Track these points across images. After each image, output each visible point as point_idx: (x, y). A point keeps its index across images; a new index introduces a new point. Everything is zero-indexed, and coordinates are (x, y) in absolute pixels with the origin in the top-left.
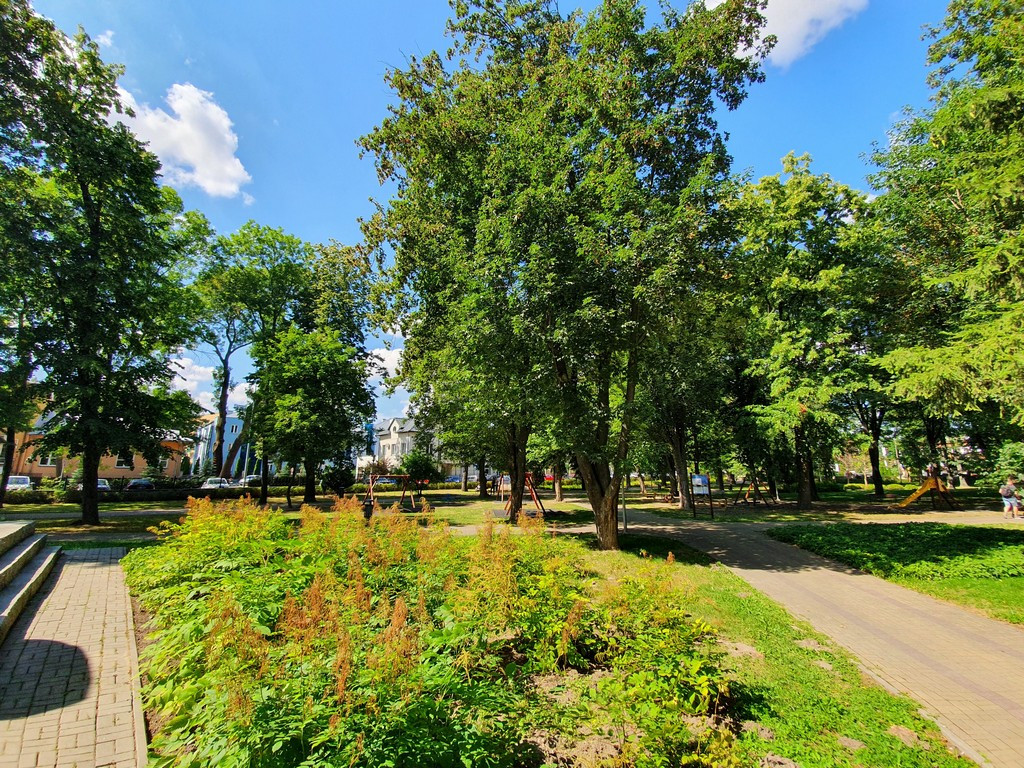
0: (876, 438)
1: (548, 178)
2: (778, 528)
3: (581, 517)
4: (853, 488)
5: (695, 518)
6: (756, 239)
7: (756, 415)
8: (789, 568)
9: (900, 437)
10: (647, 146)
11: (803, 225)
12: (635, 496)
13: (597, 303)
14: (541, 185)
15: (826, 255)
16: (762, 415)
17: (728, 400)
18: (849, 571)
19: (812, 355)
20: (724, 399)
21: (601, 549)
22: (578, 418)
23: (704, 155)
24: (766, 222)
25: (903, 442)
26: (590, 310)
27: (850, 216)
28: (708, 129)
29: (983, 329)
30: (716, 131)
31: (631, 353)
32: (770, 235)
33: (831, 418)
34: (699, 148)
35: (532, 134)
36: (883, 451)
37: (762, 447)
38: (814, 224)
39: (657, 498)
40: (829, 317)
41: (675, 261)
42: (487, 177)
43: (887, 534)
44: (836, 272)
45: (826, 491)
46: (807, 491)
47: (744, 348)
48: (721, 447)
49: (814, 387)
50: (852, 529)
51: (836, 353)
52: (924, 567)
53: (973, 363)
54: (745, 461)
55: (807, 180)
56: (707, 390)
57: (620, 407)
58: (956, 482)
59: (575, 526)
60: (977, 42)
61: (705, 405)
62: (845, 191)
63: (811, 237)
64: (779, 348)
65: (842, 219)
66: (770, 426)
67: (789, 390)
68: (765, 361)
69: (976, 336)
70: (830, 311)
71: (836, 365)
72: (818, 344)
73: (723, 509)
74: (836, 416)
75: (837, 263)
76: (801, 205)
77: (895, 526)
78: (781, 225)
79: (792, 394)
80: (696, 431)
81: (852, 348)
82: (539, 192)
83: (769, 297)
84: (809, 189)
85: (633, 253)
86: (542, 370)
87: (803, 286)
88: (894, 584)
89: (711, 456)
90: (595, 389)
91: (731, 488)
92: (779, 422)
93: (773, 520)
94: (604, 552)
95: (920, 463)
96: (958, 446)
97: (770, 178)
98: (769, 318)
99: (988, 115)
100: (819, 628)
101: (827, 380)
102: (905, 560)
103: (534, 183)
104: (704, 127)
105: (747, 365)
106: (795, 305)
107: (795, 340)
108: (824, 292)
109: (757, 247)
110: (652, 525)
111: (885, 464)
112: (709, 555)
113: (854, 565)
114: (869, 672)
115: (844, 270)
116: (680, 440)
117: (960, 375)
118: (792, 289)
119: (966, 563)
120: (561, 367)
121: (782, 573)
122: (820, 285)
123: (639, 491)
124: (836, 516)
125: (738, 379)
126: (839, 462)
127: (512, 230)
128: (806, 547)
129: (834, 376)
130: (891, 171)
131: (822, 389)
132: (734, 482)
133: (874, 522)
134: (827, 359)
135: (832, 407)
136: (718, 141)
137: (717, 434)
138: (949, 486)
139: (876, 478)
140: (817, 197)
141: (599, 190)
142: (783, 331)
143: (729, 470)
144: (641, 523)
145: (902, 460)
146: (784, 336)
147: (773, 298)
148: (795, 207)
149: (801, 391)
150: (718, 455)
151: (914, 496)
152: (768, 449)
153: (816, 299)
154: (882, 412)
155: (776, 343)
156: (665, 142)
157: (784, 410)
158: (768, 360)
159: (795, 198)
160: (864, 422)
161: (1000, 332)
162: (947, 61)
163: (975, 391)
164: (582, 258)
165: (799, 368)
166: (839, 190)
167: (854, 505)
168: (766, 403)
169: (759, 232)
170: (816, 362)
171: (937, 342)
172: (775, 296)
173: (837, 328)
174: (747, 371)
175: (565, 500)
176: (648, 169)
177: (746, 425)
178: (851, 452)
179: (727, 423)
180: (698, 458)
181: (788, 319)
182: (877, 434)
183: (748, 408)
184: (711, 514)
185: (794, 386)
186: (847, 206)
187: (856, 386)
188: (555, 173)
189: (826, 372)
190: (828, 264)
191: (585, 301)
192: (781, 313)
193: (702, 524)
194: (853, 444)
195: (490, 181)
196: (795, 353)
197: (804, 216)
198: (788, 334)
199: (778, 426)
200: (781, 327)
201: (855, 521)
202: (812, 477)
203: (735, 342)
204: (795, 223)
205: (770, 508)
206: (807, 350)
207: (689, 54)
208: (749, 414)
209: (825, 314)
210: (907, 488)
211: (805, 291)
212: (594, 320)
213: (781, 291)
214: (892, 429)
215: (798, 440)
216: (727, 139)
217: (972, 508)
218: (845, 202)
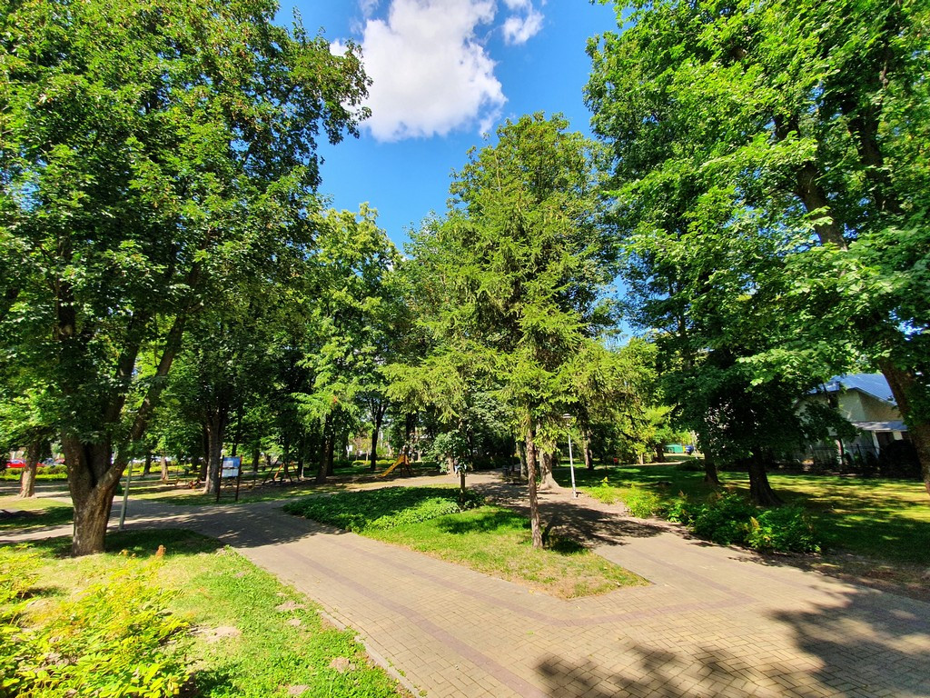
0: (378, 426)
1: (115, 81)
2: (294, 503)
3: (55, 517)
4: (358, 464)
5: (218, 502)
6: (330, 255)
7: (299, 402)
8: (292, 538)
9: (392, 426)
10: (247, 122)
11: (364, 259)
12: (152, 484)
13: (145, 251)
14: (101, 83)
15: (373, 288)
16: (304, 402)
17: (279, 387)
18: (337, 532)
19: (350, 358)
20: (276, 385)
21: (74, 556)
22: (76, 384)
23: (299, 163)
24: (340, 245)
25: (393, 429)
26: (128, 255)
27: (392, 266)
28: (309, 146)
29: (437, 360)
30: (315, 152)
31: (178, 320)
32: (340, 257)
33: (352, 408)
34: (297, 156)
35: (110, 20)
36: (381, 435)
37: (298, 431)
38: (371, 261)
39: (178, 484)
40: (366, 332)
41: (249, 241)
42: (13, 25)
43: (369, 498)
44: (376, 301)
45: (340, 467)
46: (324, 468)
47: (303, 342)
48: (263, 429)
49: (345, 383)
50: (347, 498)
51: (365, 360)
52: (383, 520)
53: (428, 380)
54: (281, 443)
55: (372, 228)
56: (260, 373)
57: (147, 379)
58: (416, 458)
59: (41, 530)
60: (472, 193)
61: (256, 389)
62: (393, 247)
63: (367, 269)
64: (328, 348)
65: (387, 265)
66: (307, 412)
67: (329, 383)
68: (315, 356)
69: (433, 363)
70: (367, 328)
71: (364, 369)
72: (356, 350)
73: (250, 491)
74: (356, 407)
75: (378, 295)
76: (365, 244)
77: (374, 491)
78: (350, 252)
79: (330, 387)
80: (241, 412)
81: (376, 359)
82: (93, 88)
83: (330, 305)
84: (372, 235)
85: (206, 216)
86: (29, 313)
87: (354, 305)
88: (363, 537)
89: (253, 438)
90: (116, 351)
91: (264, 468)
92: (315, 409)
93: (293, 496)
94: (78, 559)
95: (400, 445)
96: (419, 433)
97: (350, 214)
98: (326, 322)
99: (462, 235)
100: (299, 588)
101: (355, 379)
102: (374, 516)
103: (91, 75)
104: (306, 142)
105: (302, 357)
106: (347, 317)
107: (341, 344)
108: (367, 313)
109: (329, 262)
110: (162, 516)
111: (380, 445)
112: (219, 540)
113: (342, 526)
114: (328, 617)
115: (381, 301)
116: (221, 421)
117: (420, 387)
118: (347, 304)
119: (408, 513)
120: (68, 316)
121: (286, 545)
122: (365, 307)
123: (159, 478)
124: (341, 487)
125: (292, 367)
126: (353, 443)
127: (33, 112)
128: (312, 517)
129: (361, 377)
130: (416, 246)
131: (351, 386)
132: (269, 463)
133: (363, 489)
134: (359, 364)
135: (357, 400)
136: (314, 160)
137: (262, 417)
138: (412, 461)
139: (374, 457)
140: (376, 243)
141: (181, 132)
142: (334, 335)
143: (267, 452)
144: (147, 516)
145: (391, 442)
146: (333, 339)
147: (332, 307)
148: (361, 243)
149: (337, 386)
150: (259, 437)
151: (392, 468)
152: (303, 432)
153: (361, 316)
154: (385, 409)
155: (327, 343)
156: (267, 131)
157: (321, 399)
158: (318, 356)
159: (363, 237)
160: (374, 414)
161: (444, 364)
162: (457, 197)
163: (426, 398)
164: (136, 192)
165: (340, 368)
166: (389, 245)
167: (355, 478)
168: (310, 392)
169: (333, 251)
170: (352, 364)
171: (416, 363)
172: (334, 305)
173: (369, 342)
174: (299, 363)
175: (37, 494)
176: (246, 147)
177: (289, 410)
178: (362, 436)
179: (273, 408)
180: (238, 439)
181: (339, 326)
182: (379, 423)
183: (294, 395)
184: (235, 496)
185: (332, 380)
186: (391, 258)
187: (372, 387)
188: (126, 82)
189: (357, 373)
190: (372, 294)
191: (124, 244)
192: (335, 320)
193: (223, 508)
194: (364, 430)
195: (16, 31)
196: (339, 354)
197: (365, 252)
198: (337, 338)
199: (314, 413)
200: (333, 331)
201: (353, 490)
202: (331, 456)
203: (296, 335)
204: (359, 255)
205: (293, 484)
206: (347, 354)
207: (306, 74)
208: (293, 400)
209: (364, 329)
210: (389, 462)
211: (355, 308)
212: (131, 269)
213: (339, 303)
214: (389, 420)
215: (327, 424)
216: (322, 163)
217: (420, 475)
218: (391, 254)
